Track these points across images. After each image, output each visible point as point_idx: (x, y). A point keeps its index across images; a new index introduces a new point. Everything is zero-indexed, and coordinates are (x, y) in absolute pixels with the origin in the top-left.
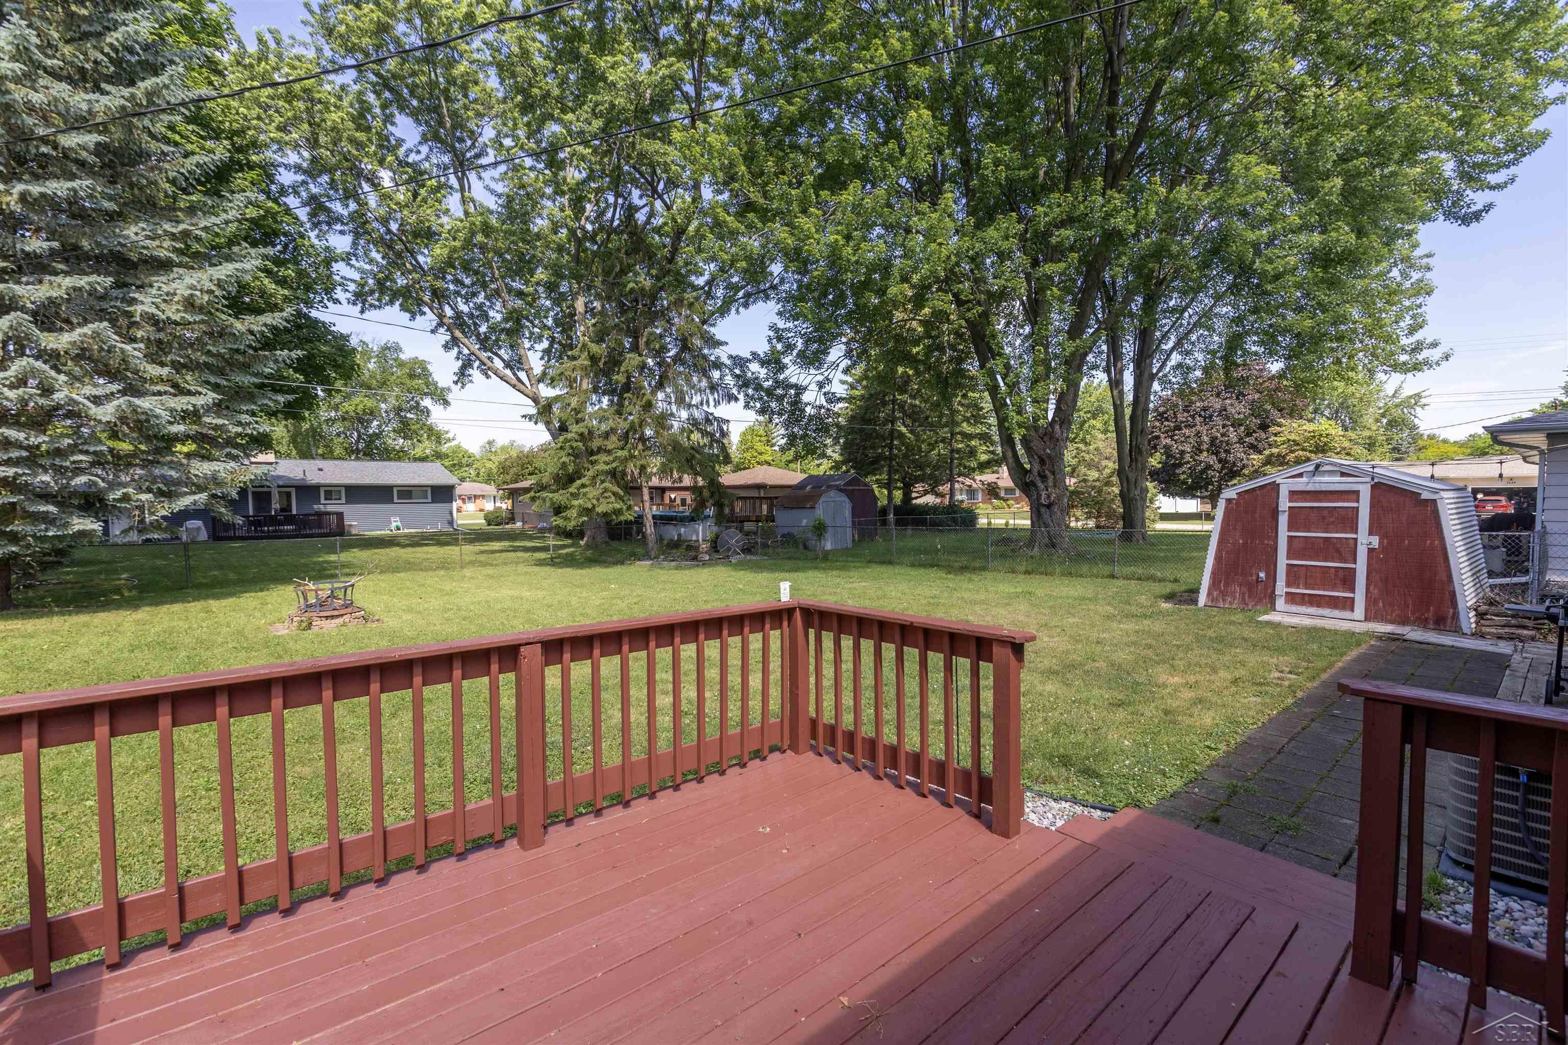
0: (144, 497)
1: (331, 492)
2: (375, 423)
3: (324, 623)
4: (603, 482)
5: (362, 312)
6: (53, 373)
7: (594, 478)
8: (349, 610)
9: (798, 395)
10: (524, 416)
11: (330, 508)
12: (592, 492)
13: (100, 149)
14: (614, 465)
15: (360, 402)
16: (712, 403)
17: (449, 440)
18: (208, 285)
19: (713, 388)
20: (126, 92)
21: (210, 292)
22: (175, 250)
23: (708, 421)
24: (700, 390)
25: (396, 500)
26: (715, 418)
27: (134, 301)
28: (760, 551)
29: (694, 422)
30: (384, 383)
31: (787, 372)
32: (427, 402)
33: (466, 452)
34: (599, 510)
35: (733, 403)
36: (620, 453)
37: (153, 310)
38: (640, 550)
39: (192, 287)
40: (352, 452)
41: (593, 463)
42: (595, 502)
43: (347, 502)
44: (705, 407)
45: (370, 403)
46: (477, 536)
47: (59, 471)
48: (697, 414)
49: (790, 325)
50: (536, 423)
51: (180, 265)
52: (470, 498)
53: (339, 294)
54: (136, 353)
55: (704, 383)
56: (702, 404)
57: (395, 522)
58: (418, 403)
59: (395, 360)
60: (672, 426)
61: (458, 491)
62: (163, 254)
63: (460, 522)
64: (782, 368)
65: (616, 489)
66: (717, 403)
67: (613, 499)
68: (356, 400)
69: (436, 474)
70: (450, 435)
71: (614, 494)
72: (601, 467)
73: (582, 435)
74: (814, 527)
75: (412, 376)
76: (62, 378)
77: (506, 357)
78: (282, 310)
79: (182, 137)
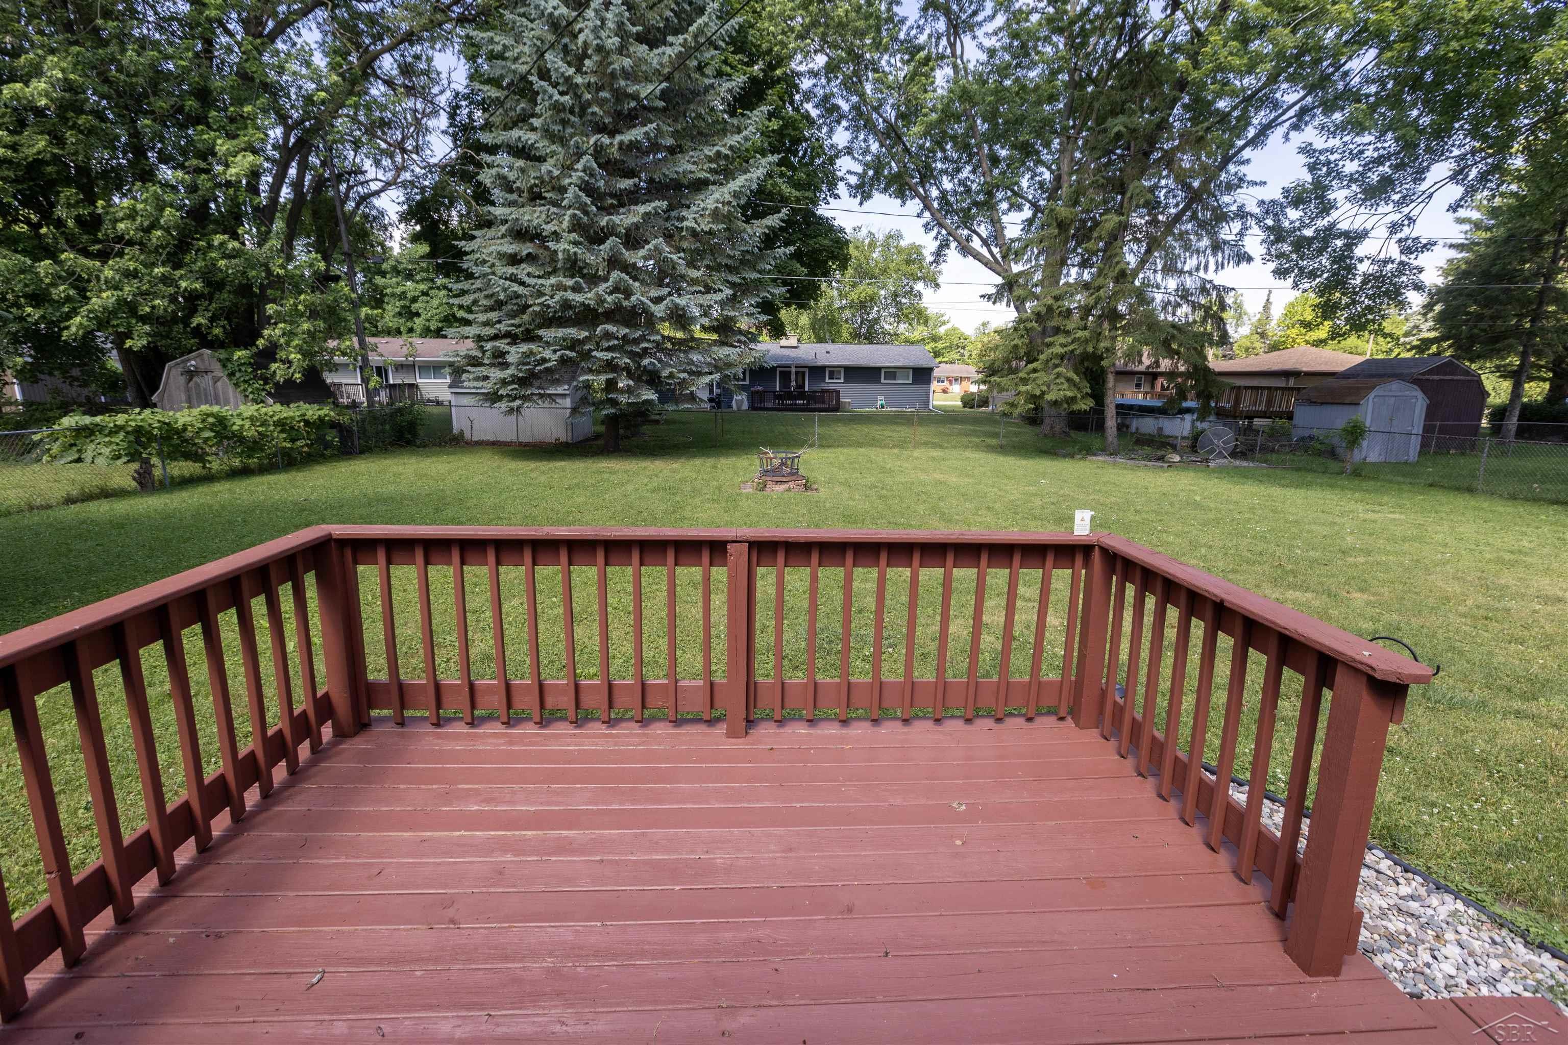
0: (682, 375)
1: (833, 371)
2: (876, 309)
3: (776, 487)
4: (1056, 366)
5: (861, 204)
6: (631, 282)
7: (1047, 361)
8: (794, 478)
9: (1349, 247)
10: (983, 296)
11: (832, 387)
12: (1042, 377)
13: (664, 95)
14: (1071, 348)
15: (864, 289)
16: (1212, 266)
17: (944, 323)
18: (728, 198)
19: (1217, 247)
20: (681, 38)
21: (729, 203)
22: (711, 171)
23: (1204, 290)
24: (1198, 252)
25: (883, 381)
26: (1215, 287)
27: (683, 219)
28: (1258, 455)
29: (1184, 294)
30: (885, 271)
31: (1335, 215)
32: (919, 286)
33: (963, 334)
34: (1048, 397)
35: (1244, 265)
36: (1080, 334)
37: (693, 225)
38: (1096, 443)
39: (717, 201)
40: (856, 336)
41: (1049, 345)
42: (1044, 388)
43: (846, 381)
44: (1201, 274)
45: (870, 290)
46: (948, 417)
47: (633, 355)
48: (1189, 282)
49: (1335, 142)
50: (994, 303)
51: (714, 183)
52: (956, 380)
53: (842, 189)
54: (681, 261)
55: (1205, 242)
56: (1198, 269)
57: (881, 400)
58: (912, 288)
59: (896, 247)
60: (1153, 299)
61: (936, 373)
62: (703, 175)
63: (935, 403)
64: (1326, 207)
65: (1071, 374)
66: (1220, 266)
67: (1066, 385)
68: (861, 287)
69: (918, 357)
70: (945, 318)
71: (1069, 380)
72: (1059, 350)
73: (1038, 314)
74: (1344, 430)
75: (908, 262)
76: (637, 284)
77: (984, 234)
78: (779, 212)
79: (732, 68)
